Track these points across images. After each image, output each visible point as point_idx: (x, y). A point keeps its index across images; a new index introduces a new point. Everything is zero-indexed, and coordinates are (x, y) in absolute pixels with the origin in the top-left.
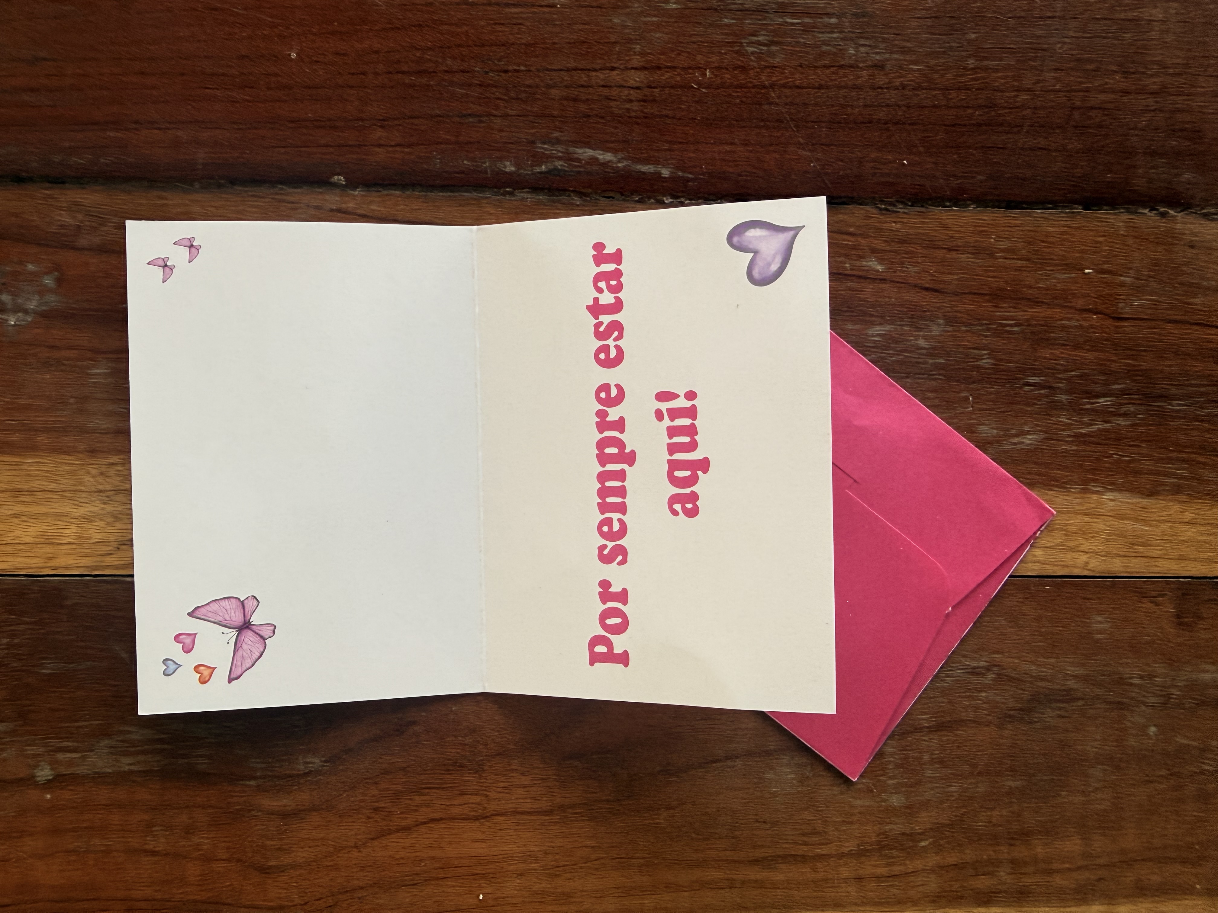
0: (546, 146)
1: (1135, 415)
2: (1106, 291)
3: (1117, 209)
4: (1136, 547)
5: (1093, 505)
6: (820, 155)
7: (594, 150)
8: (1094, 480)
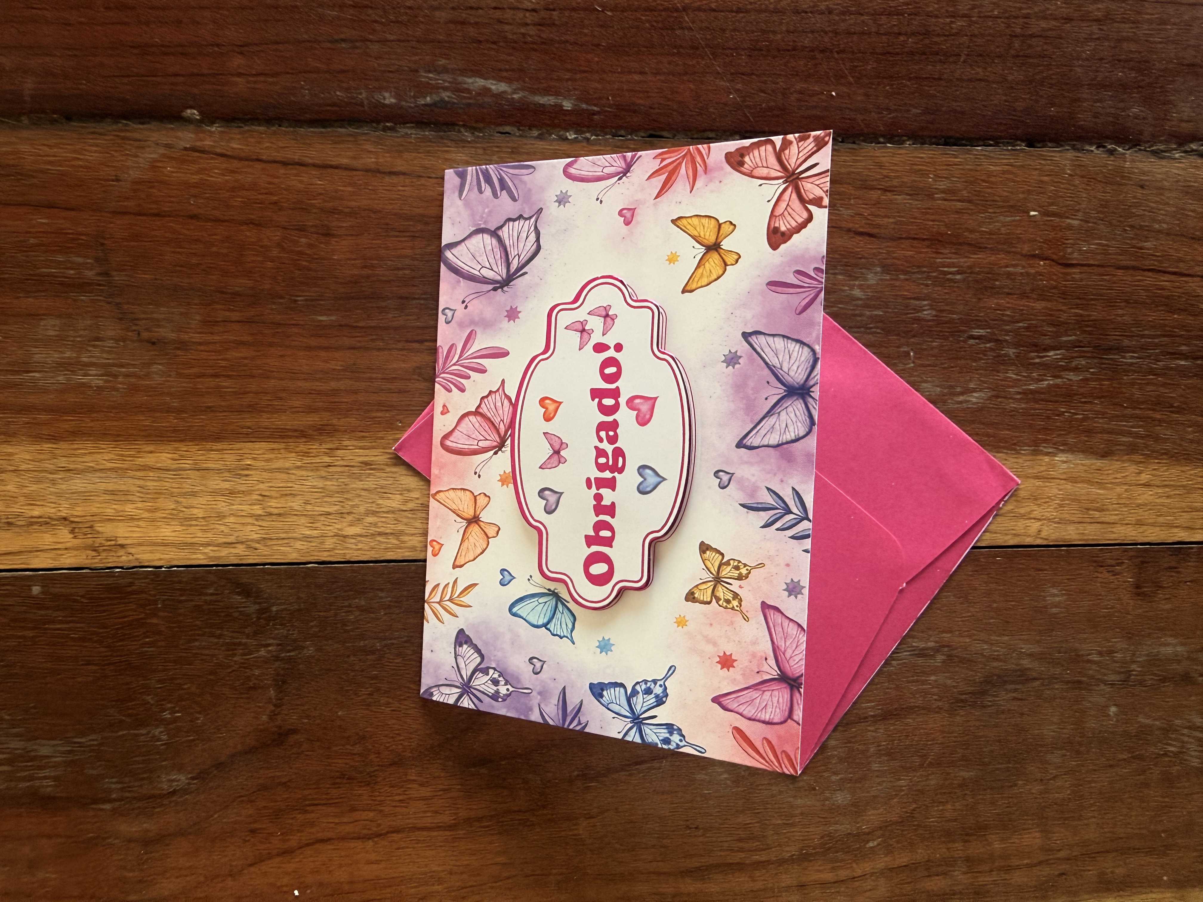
0: (431, 75)
1: (1086, 369)
2: (1052, 235)
3: (1062, 146)
4: (1091, 512)
5: (1043, 469)
6: (739, 86)
7: (486, 79)
8: (1045, 441)
